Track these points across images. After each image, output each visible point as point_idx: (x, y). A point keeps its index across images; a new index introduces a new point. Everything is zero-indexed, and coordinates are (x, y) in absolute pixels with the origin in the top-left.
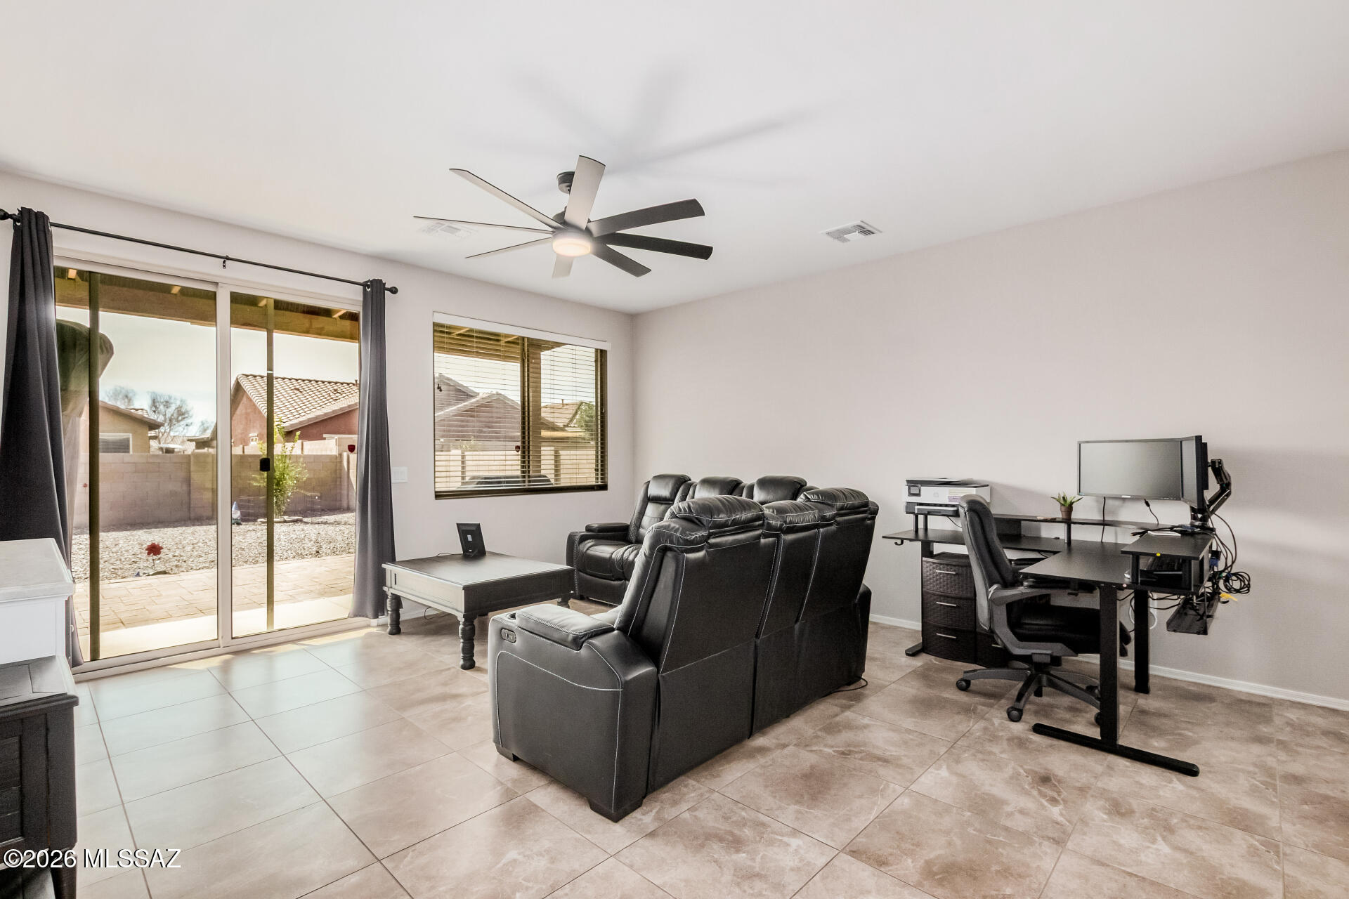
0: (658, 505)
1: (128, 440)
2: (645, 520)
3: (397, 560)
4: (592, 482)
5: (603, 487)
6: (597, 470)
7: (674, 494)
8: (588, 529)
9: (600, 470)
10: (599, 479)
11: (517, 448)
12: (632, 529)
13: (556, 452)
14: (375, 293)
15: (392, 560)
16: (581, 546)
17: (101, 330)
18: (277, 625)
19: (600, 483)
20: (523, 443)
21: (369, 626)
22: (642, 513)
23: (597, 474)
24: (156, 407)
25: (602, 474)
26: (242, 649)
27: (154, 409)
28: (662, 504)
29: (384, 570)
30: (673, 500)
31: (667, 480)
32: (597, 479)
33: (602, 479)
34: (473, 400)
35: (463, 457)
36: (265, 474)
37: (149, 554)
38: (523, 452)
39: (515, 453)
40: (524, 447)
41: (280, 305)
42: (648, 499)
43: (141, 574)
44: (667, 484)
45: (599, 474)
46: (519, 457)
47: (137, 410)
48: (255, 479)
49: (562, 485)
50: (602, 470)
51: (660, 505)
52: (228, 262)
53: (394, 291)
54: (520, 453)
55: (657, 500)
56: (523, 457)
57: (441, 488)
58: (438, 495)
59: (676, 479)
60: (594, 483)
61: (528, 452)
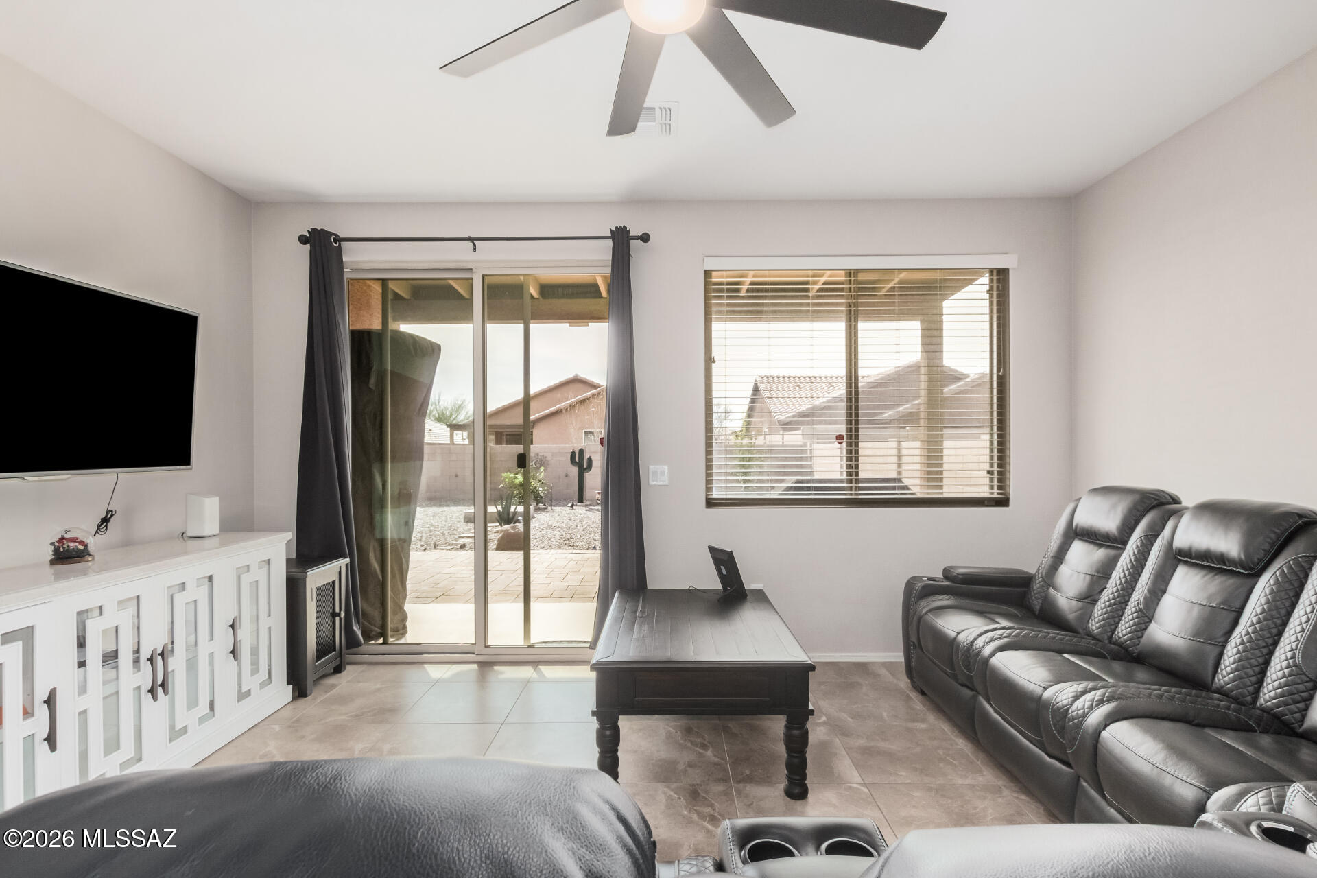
0: (1091, 546)
2: (1064, 570)
4: (984, 491)
5: (1003, 502)
6: (991, 473)
7: (1128, 527)
8: (947, 573)
9: (996, 473)
10: (995, 487)
11: (840, 438)
12: (1037, 585)
14: (619, 245)
16: (923, 602)
19: (995, 495)
20: (849, 430)
22: (1059, 557)
23: (992, 480)
25: (999, 480)
28: (1100, 546)
30: (1124, 543)
31: (1114, 499)
32: (992, 487)
33: (1000, 488)
34: (962, 383)
35: (899, 449)
36: (522, 469)
38: (849, 444)
39: (837, 444)
40: (850, 437)
41: (549, 290)
42: (1074, 533)
44: (1114, 507)
45: (995, 480)
46: (844, 452)
49: (946, 495)
50: (1000, 473)
51: (1096, 548)
53: (645, 238)
54: (844, 445)
55: (1091, 536)
56: (849, 452)
57: (716, 494)
58: (711, 503)
59: (1137, 497)
60: (987, 495)
61: (861, 445)
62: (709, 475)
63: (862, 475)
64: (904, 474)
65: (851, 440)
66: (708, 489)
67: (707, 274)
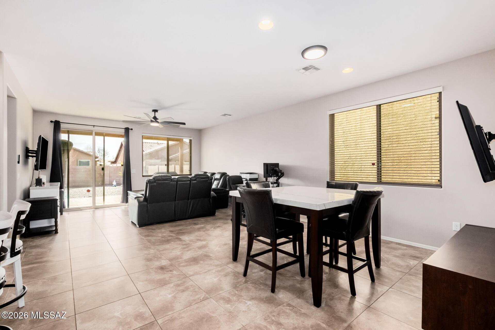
1: (89, 162)
3: (132, 190)
6: (189, 170)
11: (166, 165)
13: (175, 166)
14: (127, 130)
15: (131, 190)
17: (70, 141)
18: (105, 204)
20: (167, 164)
21: (126, 205)
24: (99, 151)
26: (97, 208)
27: (99, 152)
29: (128, 192)
33: (190, 173)
36: (103, 171)
37: (87, 192)
38: (167, 166)
39: (165, 166)
40: (167, 165)
43: (85, 197)
46: (166, 167)
47: (89, 152)
48: (120, 174)
52: (95, 126)
53: (132, 129)
54: (166, 166)
56: (167, 167)
57: (144, 175)
58: (143, 176)
59: (211, 174)
60: (189, 174)
61: (169, 166)
62: (143, 171)
63: (170, 171)
64: (176, 171)
65: (168, 165)
66: (143, 174)
67: (142, 136)
